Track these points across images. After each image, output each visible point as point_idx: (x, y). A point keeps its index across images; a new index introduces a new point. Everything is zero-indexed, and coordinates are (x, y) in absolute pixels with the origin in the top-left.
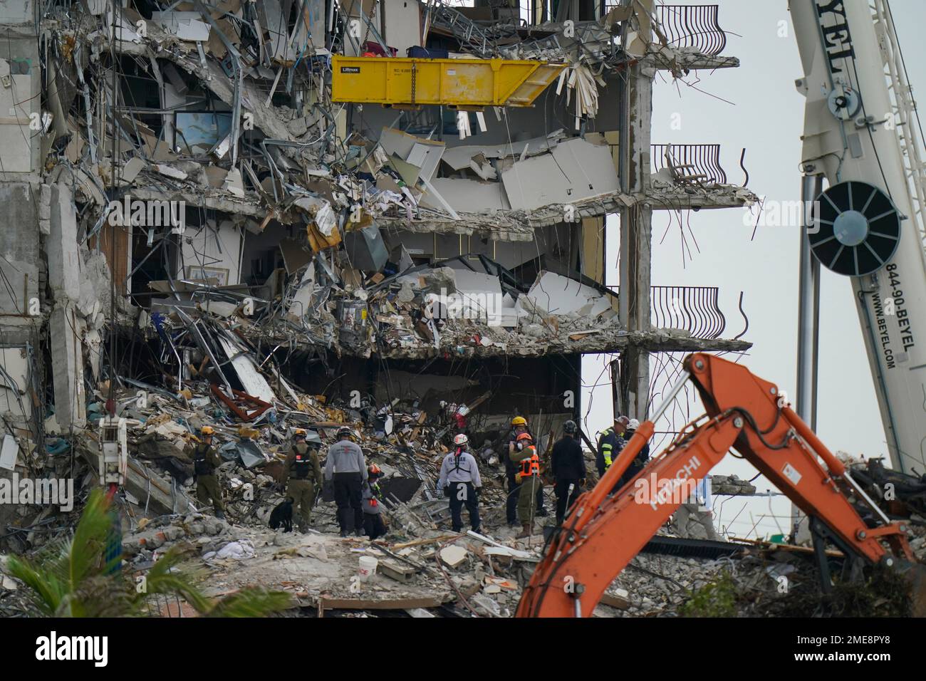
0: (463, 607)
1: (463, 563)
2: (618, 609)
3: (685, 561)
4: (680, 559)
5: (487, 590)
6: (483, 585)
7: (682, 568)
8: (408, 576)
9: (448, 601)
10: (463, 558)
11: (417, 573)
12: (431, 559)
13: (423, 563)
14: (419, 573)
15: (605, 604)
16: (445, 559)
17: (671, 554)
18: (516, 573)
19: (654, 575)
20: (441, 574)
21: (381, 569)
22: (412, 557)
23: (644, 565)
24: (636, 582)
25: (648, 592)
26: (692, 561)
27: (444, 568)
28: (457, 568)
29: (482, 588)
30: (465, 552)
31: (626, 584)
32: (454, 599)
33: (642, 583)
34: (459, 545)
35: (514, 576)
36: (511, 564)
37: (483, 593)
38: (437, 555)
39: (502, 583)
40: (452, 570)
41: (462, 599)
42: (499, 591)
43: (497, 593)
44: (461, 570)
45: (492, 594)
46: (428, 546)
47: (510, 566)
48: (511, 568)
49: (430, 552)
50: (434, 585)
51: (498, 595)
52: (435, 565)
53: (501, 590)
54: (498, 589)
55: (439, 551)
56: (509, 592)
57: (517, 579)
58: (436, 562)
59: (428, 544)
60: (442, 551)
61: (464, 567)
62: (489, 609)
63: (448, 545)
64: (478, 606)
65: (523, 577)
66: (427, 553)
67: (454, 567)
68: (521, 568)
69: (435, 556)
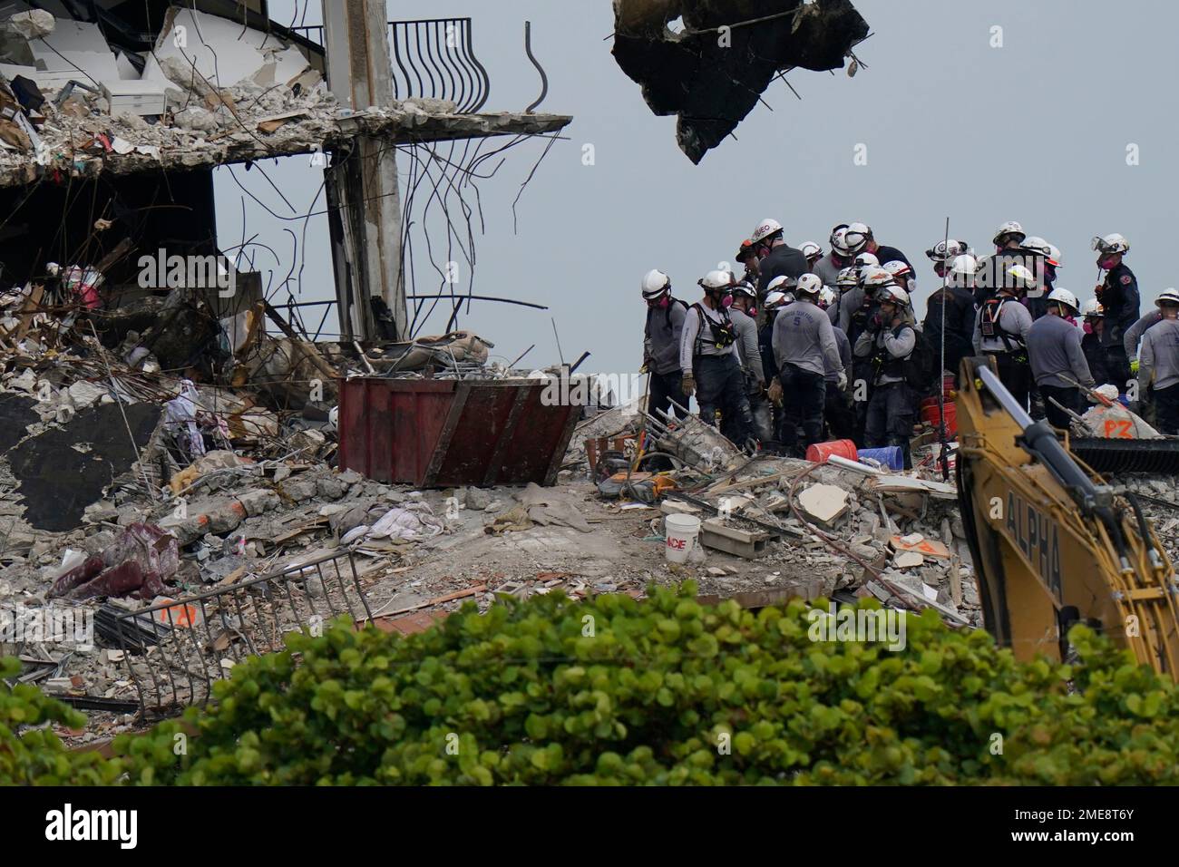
0: (871, 596)
1: (843, 516)
5: (901, 561)
6: (890, 552)
8: (758, 545)
9: (842, 586)
10: (844, 506)
11: (772, 539)
12: (784, 512)
13: (775, 521)
14: (776, 539)
18: (938, 527)
20: (815, 538)
21: (703, 535)
22: (750, 510)
23: (1169, 498)
24: (1164, 529)
27: (814, 527)
28: (835, 527)
29: (890, 557)
30: (845, 494)
32: (851, 582)
33: (1175, 529)
34: (827, 483)
35: (936, 534)
36: (925, 511)
37: (895, 569)
38: (794, 504)
39: (922, 548)
40: (828, 529)
41: (865, 582)
42: (921, 562)
43: (917, 567)
44: (840, 530)
45: (909, 568)
46: (767, 489)
47: (923, 516)
48: (926, 518)
49: (778, 499)
50: (809, 559)
51: (922, 570)
52: (796, 522)
53: (925, 561)
54: (918, 560)
55: (795, 496)
56: (940, 563)
57: (941, 538)
58: (796, 517)
59: (764, 485)
60: (802, 496)
61: (844, 522)
62: (920, 596)
63: (805, 484)
64: (901, 591)
65: (953, 534)
66: (769, 503)
67: (830, 524)
68: (946, 516)
69: (789, 507)
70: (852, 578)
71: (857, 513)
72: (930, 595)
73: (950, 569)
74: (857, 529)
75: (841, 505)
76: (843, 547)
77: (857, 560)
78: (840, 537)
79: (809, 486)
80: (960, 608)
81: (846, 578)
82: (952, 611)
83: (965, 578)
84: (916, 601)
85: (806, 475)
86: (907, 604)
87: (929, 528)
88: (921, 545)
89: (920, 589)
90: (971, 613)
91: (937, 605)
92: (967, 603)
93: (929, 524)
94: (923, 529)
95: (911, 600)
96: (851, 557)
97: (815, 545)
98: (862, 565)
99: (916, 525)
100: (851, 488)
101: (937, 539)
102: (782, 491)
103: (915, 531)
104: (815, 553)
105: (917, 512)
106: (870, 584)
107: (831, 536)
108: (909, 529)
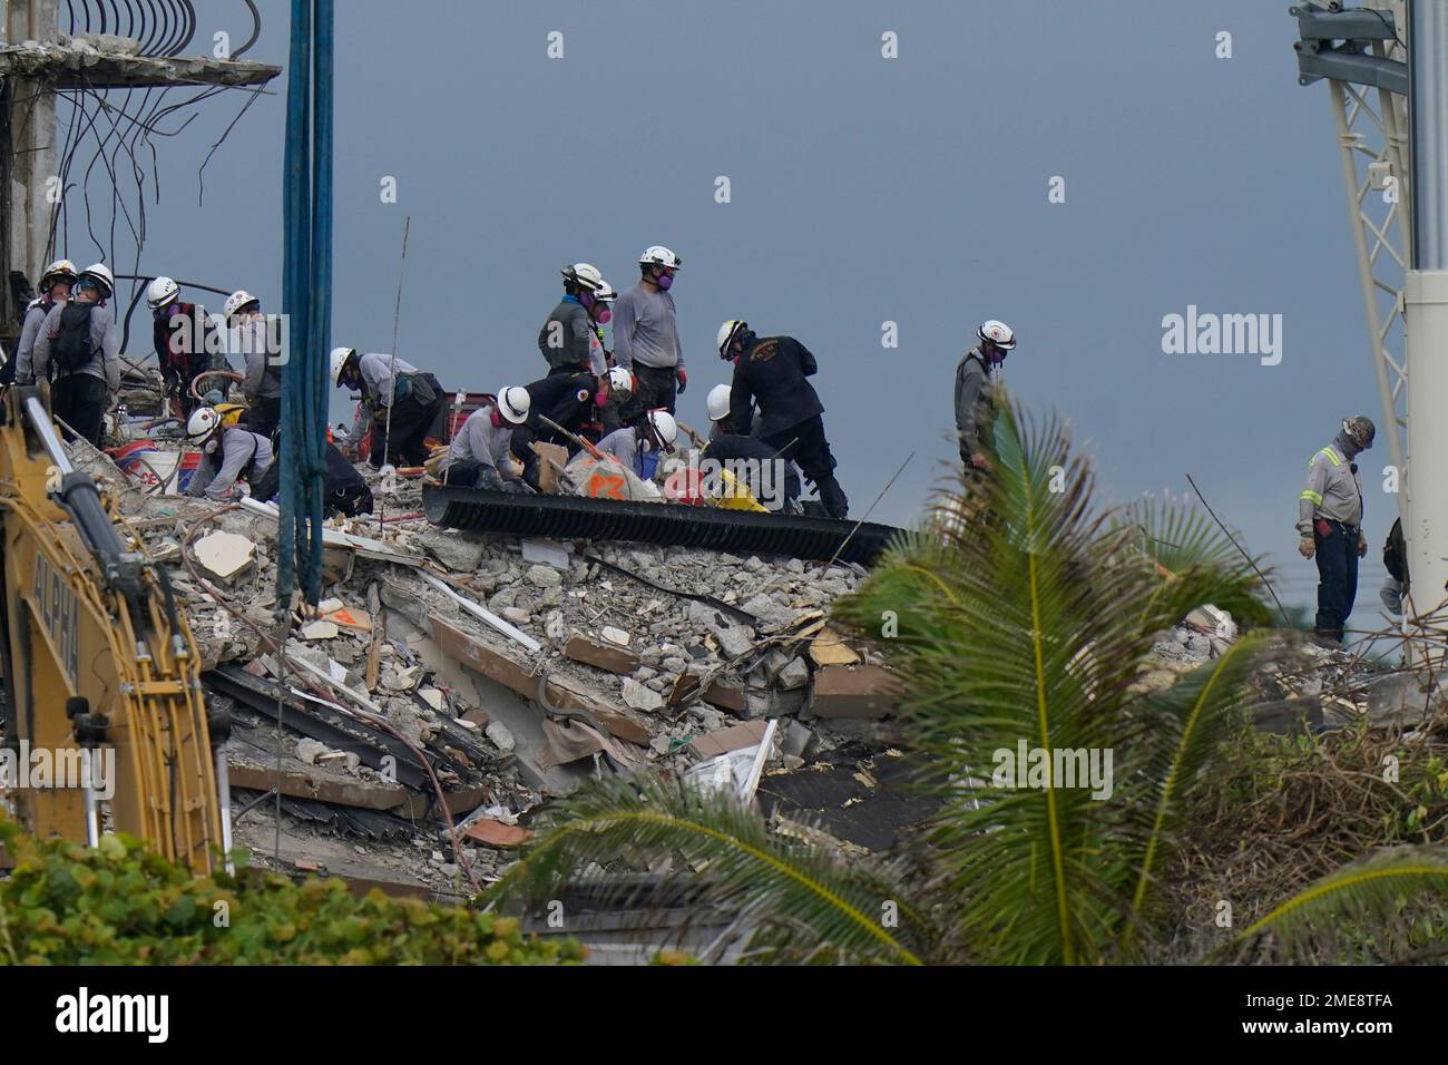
0: (265, 671)
1: (245, 572)
2: (607, 672)
3: (740, 561)
4: (727, 558)
5: (310, 631)
6: (298, 620)
7: (739, 576)
9: (230, 657)
10: (249, 559)
12: (174, 563)
15: (578, 663)
16: (208, 562)
17: (708, 547)
18: (363, 593)
19: (679, 596)
20: (206, 597)
23: (652, 574)
24: (640, 611)
25: (675, 633)
26: (754, 562)
27: (208, 584)
28: (233, 585)
29: (297, 626)
30: (251, 546)
31: (619, 614)
32: (243, 653)
33: (654, 613)
34: (232, 531)
35: (361, 601)
36: (350, 572)
37: (300, 640)
38: (188, 554)
39: (339, 617)
40: (226, 587)
41: (259, 655)
42: (335, 634)
43: (330, 640)
44: (241, 589)
45: (319, 641)
46: (160, 534)
47: (348, 577)
48: (351, 580)
49: (170, 546)
50: (194, 622)
51: (334, 644)
52: (185, 576)
53: (340, 633)
54: (332, 631)
55: (190, 544)
56: (359, 637)
57: (366, 607)
58: (188, 571)
59: (157, 529)
60: (197, 545)
61: (247, 580)
62: (324, 675)
63: (206, 531)
64: (301, 668)
65: (382, 603)
66: (161, 549)
67: (228, 581)
68: (375, 580)
69: (181, 557)
70: (243, 648)
71: (263, 570)
72: (338, 674)
73: (369, 645)
74: (262, 589)
75: (243, 559)
76: (239, 610)
77: (253, 627)
78: (238, 597)
79: (211, 533)
80: (374, 693)
81: (236, 649)
82: (361, 695)
83: (386, 657)
84: (317, 681)
85: (210, 519)
86: (307, 683)
87: (353, 594)
88: (340, 613)
89: (326, 667)
90: (385, 699)
91: (343, 688)
92: (383, 687)
93: (354, 588)
94: (345, 594)
95: (312, 679)
96: (245, 622)
97: (204, 606)
98: (258, 633)
99: (337, 589)
100: (260, 538)
101: (362, 607)
102: (177, 537)
103: (335, 595)
104: (204, 615)
105: (340, 572)
106: (265, 656)
107: (226, 595)
108: (328, 593)
